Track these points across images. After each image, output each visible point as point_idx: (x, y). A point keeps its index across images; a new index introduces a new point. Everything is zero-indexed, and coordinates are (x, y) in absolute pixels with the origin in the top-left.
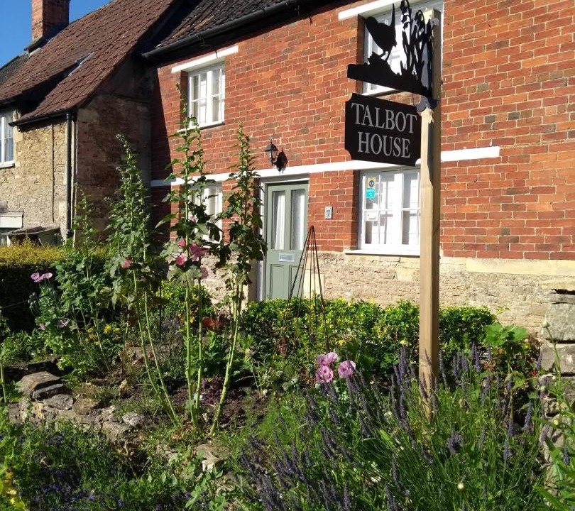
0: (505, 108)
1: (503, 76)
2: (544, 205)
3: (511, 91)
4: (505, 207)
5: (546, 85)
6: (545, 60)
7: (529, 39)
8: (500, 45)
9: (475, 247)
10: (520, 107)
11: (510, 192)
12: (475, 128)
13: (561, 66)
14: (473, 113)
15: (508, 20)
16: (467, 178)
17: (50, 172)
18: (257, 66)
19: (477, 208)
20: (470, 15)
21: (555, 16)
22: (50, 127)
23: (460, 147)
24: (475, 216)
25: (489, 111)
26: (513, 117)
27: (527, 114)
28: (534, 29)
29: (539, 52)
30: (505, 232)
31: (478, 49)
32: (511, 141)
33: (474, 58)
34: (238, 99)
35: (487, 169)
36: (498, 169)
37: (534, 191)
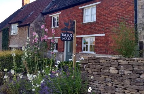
0: (106, 27)
1: (105, 21)
2: (112, 45)
3: (106, 24)
4: (106, 45)
5: (112, 23)
6: (112, 19)
7: (110, 14)
8: (105, 15)
9: (101, 52)
10: (108, 27)
11: (107, 42)
12: (101, 30)
13: (114, 20)
14: (101, 27)
15: (106, 11)
16: (100, 39)
17: (24, 36)
18: (65, 16)
19: (101, 45)
20: (100, 9)
21: (113, 11)
22: (25, 27)
23: (99, 34)
24: (101, 46)
25: (103, 27)
26: (107, 28)
27: (109, 28)
28: (110, 13)
29: (111, 17)
30: (106, 49)
31: (101, 16)
32: (107, 33)
33: (101, 17)
34: (61, 22)
35: (103, 38)
36: (105, 38)
37: (110, 42)
